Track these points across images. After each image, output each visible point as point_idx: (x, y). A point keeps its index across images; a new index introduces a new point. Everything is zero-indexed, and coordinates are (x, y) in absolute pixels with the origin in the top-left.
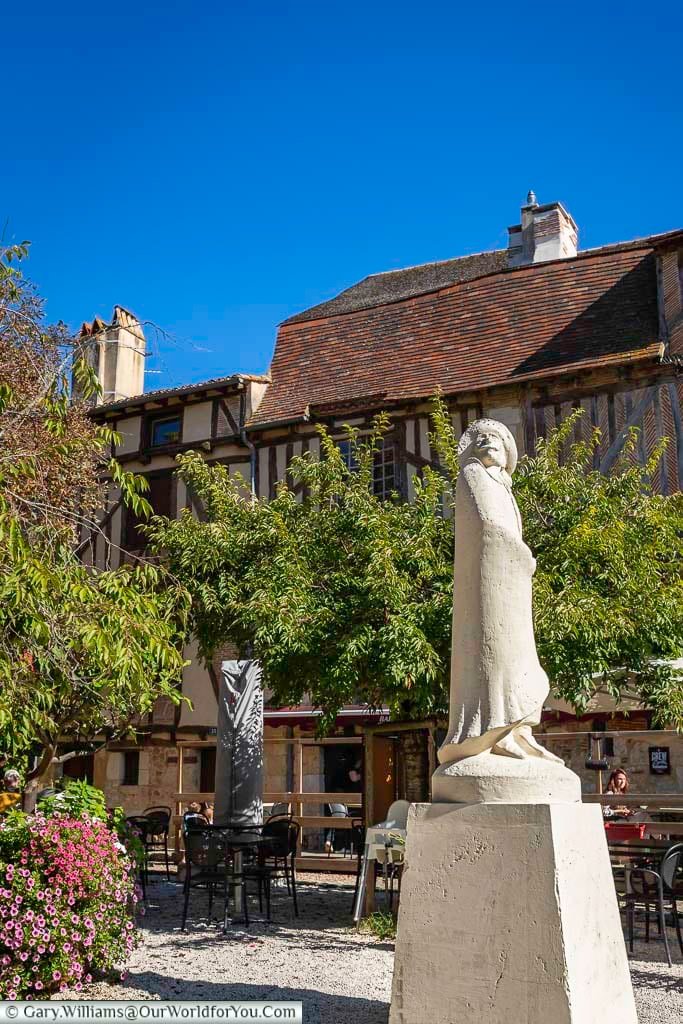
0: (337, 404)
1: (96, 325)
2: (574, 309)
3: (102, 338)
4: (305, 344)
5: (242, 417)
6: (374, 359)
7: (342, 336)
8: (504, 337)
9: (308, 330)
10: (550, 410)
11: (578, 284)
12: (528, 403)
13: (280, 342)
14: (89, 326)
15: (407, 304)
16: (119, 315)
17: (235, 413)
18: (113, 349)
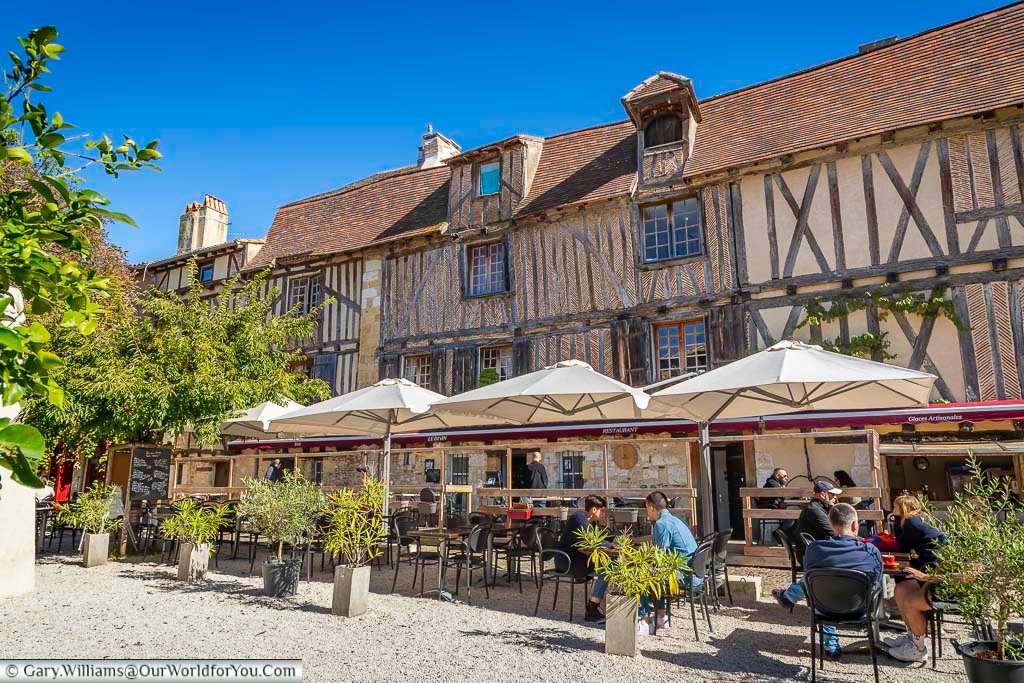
0: (292, 257)
1: (194, 207)
2: (418, 200)
3: (197, 215)
4: (288, 220)
5: (243, 263)
6: (318, 230)
7: (307, 215)
8: (381, 217)
9: (292, 211)
10: (394, 262)
11: (425, 186)
12: (384, 258)
13: (276, 219)
14: (191, 206)
15: (343, 196)
16: (208, 200)
17: (239, 262)
18: (202, 220)
